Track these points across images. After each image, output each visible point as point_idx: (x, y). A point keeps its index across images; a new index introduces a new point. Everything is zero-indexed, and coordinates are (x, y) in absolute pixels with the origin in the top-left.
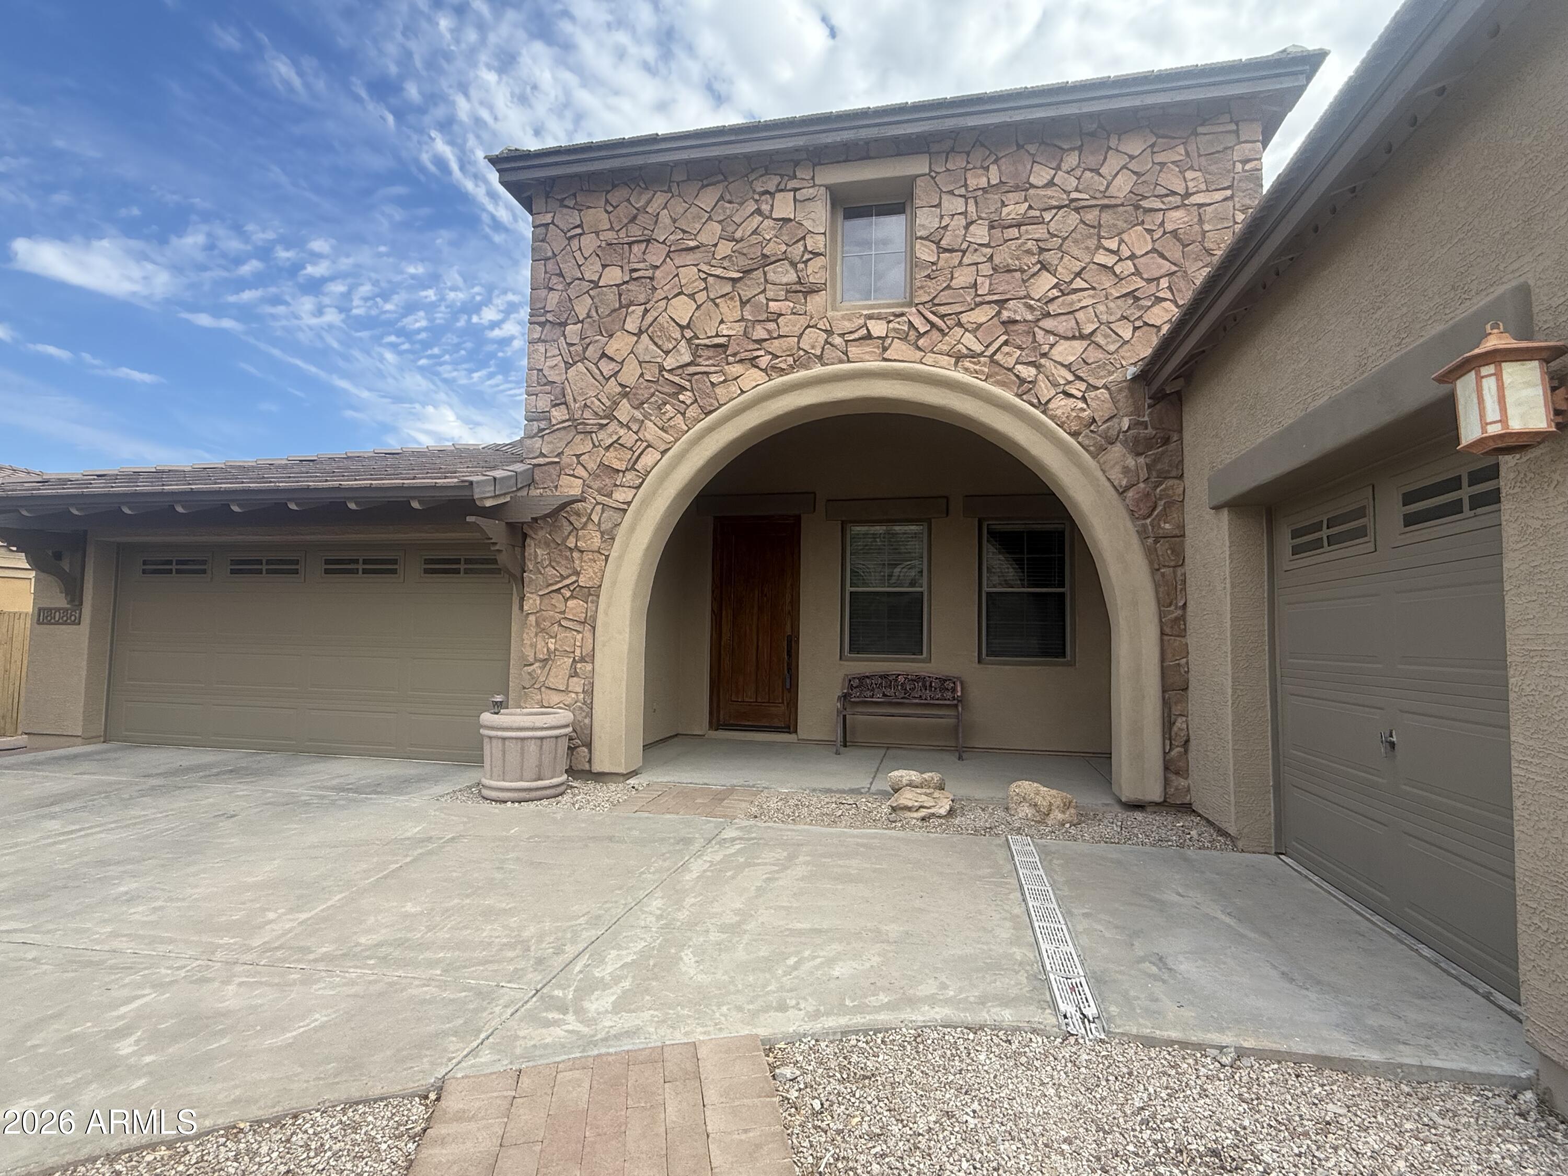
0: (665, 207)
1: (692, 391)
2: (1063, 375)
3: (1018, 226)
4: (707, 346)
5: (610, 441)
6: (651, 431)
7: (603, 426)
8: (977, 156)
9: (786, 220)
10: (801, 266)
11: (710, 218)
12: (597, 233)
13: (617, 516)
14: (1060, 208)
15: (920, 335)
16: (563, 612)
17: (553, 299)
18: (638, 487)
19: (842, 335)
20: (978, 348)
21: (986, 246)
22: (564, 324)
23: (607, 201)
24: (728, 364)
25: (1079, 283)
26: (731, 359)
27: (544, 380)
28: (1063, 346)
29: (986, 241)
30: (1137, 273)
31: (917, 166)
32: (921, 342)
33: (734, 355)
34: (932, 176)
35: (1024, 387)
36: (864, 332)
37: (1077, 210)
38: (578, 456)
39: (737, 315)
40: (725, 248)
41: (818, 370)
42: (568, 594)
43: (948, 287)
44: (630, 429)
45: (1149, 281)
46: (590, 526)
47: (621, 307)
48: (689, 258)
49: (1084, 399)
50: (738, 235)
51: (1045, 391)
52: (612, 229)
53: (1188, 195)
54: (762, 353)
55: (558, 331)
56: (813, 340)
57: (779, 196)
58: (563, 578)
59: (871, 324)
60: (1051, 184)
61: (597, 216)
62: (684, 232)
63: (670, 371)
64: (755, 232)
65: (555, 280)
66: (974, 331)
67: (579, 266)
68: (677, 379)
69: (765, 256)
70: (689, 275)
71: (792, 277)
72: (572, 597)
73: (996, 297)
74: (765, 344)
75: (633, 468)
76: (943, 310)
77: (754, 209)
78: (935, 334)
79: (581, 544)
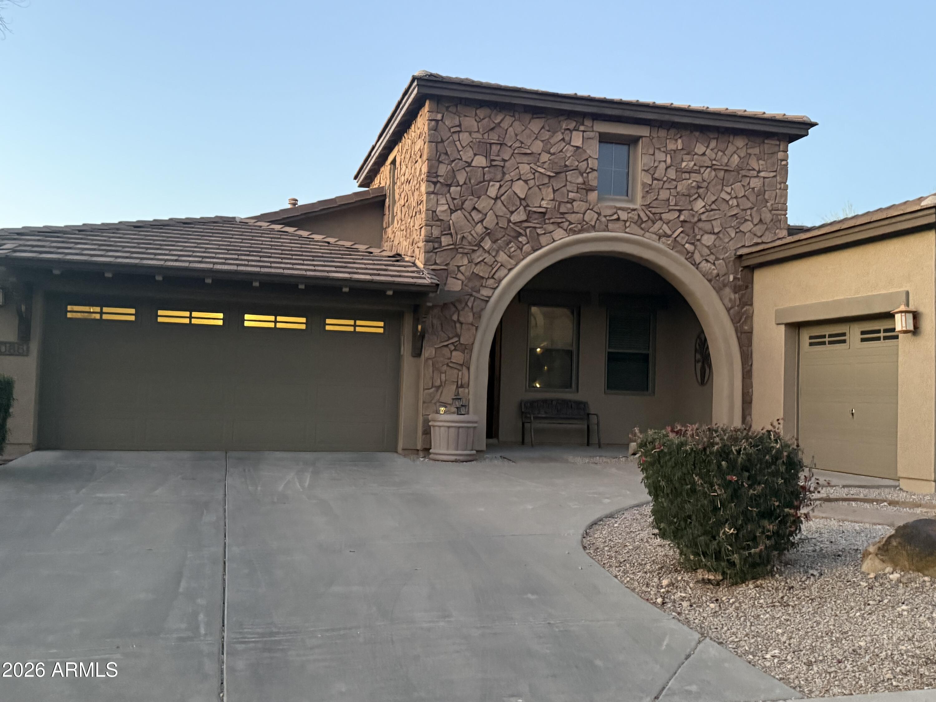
0: (511, 126)
1: (526, 236)
2: (706, 251)
3: (689, 173)
4: (535, 212)
5: (479, 260)
6: (502, 257)
7: (474, 251)
8: (672, 131)
9: (578, 147)
10: (585, 175)
11: (536, 138)
12: (470, 133)
13: (483, 304)
14: (707, 167)
15: (643, 222)
16: (450, 358)
17: (443, 170)
18: (495, 289)
19: (605, 216)
20: (669, 232)
21: (674, 180)
22: (450, 186)
23: (476, 115)
24: (545, 224)
25: (714, 207)
26: (547, 221)
27: (436, 219)
28: (706, 237)
29: (674, 177)
30: (738, 206)
31: (643, 131)
32: (643, 226)
33: (549, 219)
34: (651, 138)
35: (690, 256)
36: (615, 217)
37: (715, 170)
38: (459, 267)
39: (552, 196)
40: (545, 157)
41: (593, 234)
42: (453, 348)
43: (656, 199)
44: (490, 254)
45: (743, 210)
46: (467, 309)
47: (484, 181)
48: (525, 159)
49: (714, 264)
50: (552, 151)
51: (697, 258)
52: (478, 132)
53: (759, 172)
54: (564, 220)
55: (445, 189)
56: (590, 216)
57: (574, 133)
58: (449, 339)
59: (620, 212)
60: (704, 154)
61: (470, 122)
62: (522, 143)
63: (514, 224)
64: (561, 151)
65: (443, 157)
66: (667, 224)
67: (459, 151)
68: (517, 229)
69: (566, 166)
70: (525, 169)
71: (580, 180)
72: (455, 350)
73: (678, 208)
74: (566, 216)
75: (492, 277)
76: (653, 210)
77: (561, 137)
78: (650, 223)
79: (461, 319)
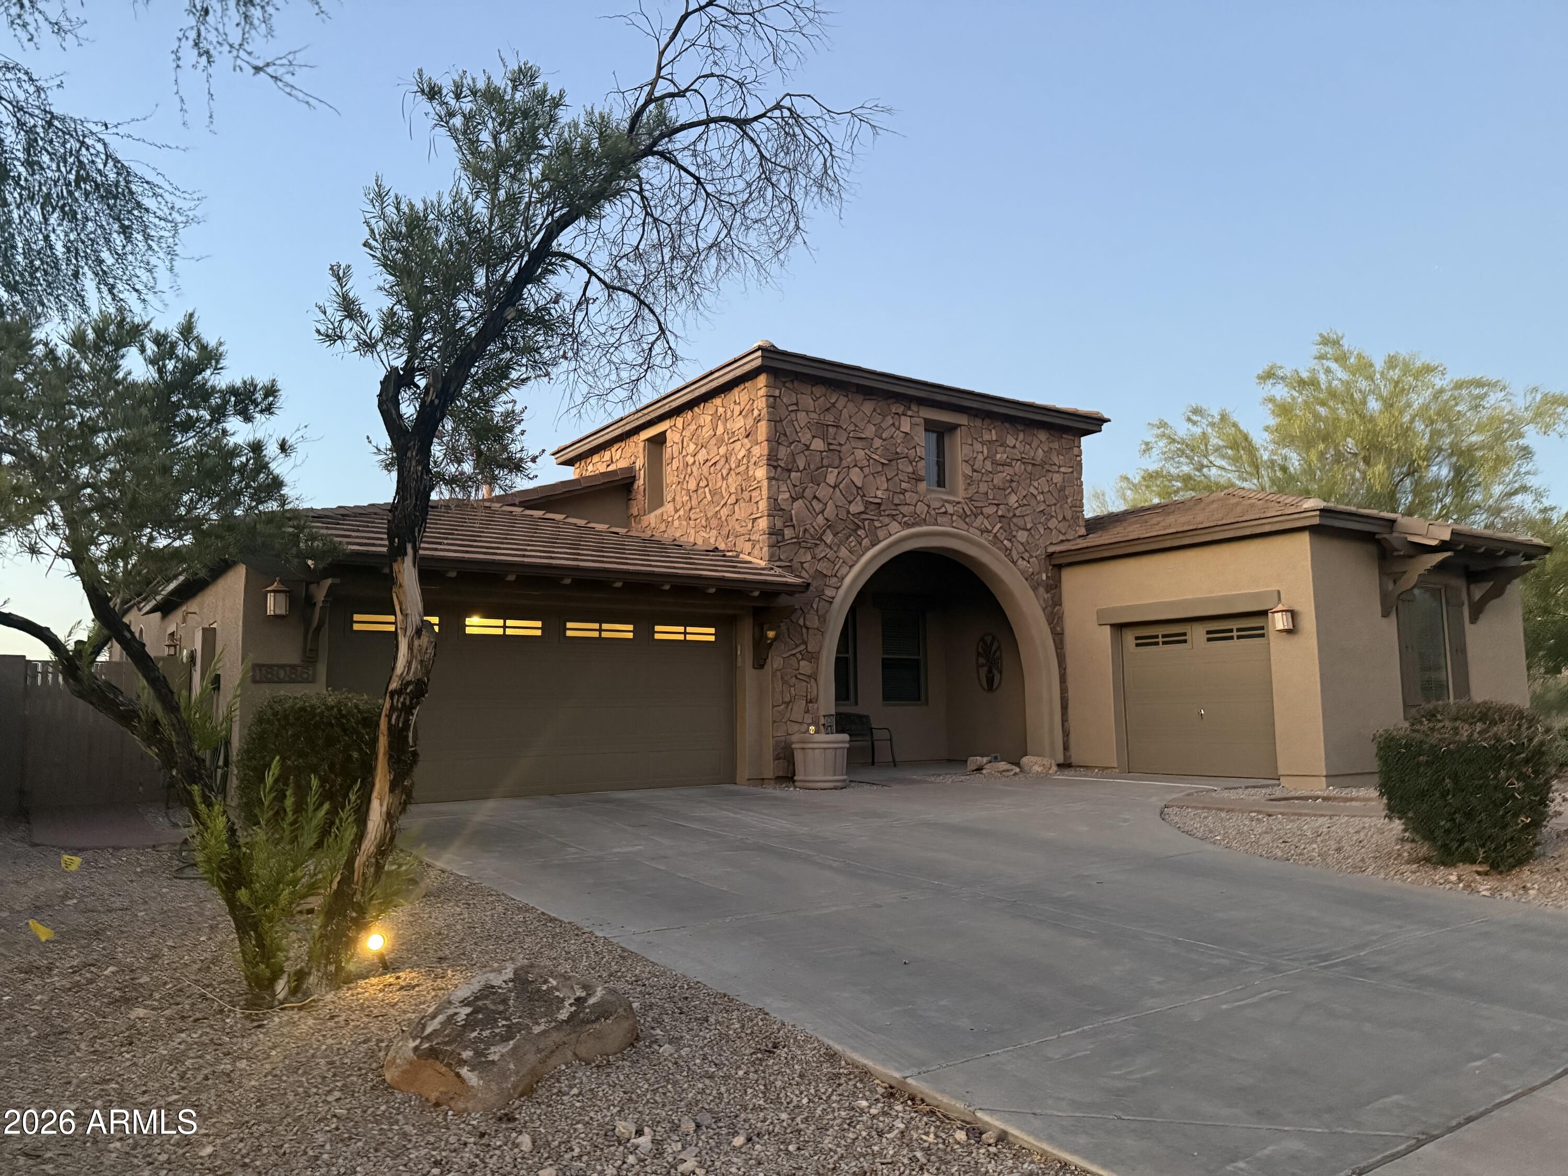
0: (845, 407)
1: (864, 529)
2: (1021, 548)
3: (1003, 465)
4: (871, 502)
5: (822, 555)
6: (844, 552)
7: (817, 545)
8: (987, 421)
9: (906, 433)
10: (914, 464)
11: (869, 422)
12: (807, 412)
13: (827, 605)
14: (1018, 460)
15: (967, 516)
16: (798, 669)
17: (783, 452)
18: (838, 588)
19: (934, 509)
20: (990, 528)
21: (991, 472)
22: (790, 471)
23: (812, 393)
24: (881, 516)
25: (1025, 502)
26: (883, 513)
27: (778, 508)
28: (1020, 533)
29: (990, 470)
30: (1044, 502)
31: (962, 420)
32: (967, 520)
33: (884, 511)
34: (969, 426)
35: (1008, 552)
36: (943, 510)
37: (1024, 463)
38: (802, 563)
39: (885, 486)
40: (877, 443)
41: (924, 528)
42: (800, 657)
43: (977, 492)
44: (831, 549)
45: (1048, 506)
46: (812, 612)
47: (822, 467)
48: (860, 444)
49: (1028, 562)
50: (884, 436)
51: (1015, 556)
52: (815, 412)
53: (1059, 467)
54: (898, 512)
55: (786, 474)
56: (921, 508)
57: (903, 417)
58: (797, 646)
59: (947, 505)
60: (1014, 447)
61: (807, 400)
62: (856, 426)
63: (853, 515)
64: (892, 437)
65: (783, 438)
66: (987, 518)
67: (797, 433)
68: (856, 521)
69: (897, 453)
70: (860, 454)
71: (910, 469)
72: (802, 659)
73: (996, 502)
74: (899, 507)
75: (836, 576)
76: (976, 504)
77: (891, 422)
78: (973, 517)
79: (808, 623)
